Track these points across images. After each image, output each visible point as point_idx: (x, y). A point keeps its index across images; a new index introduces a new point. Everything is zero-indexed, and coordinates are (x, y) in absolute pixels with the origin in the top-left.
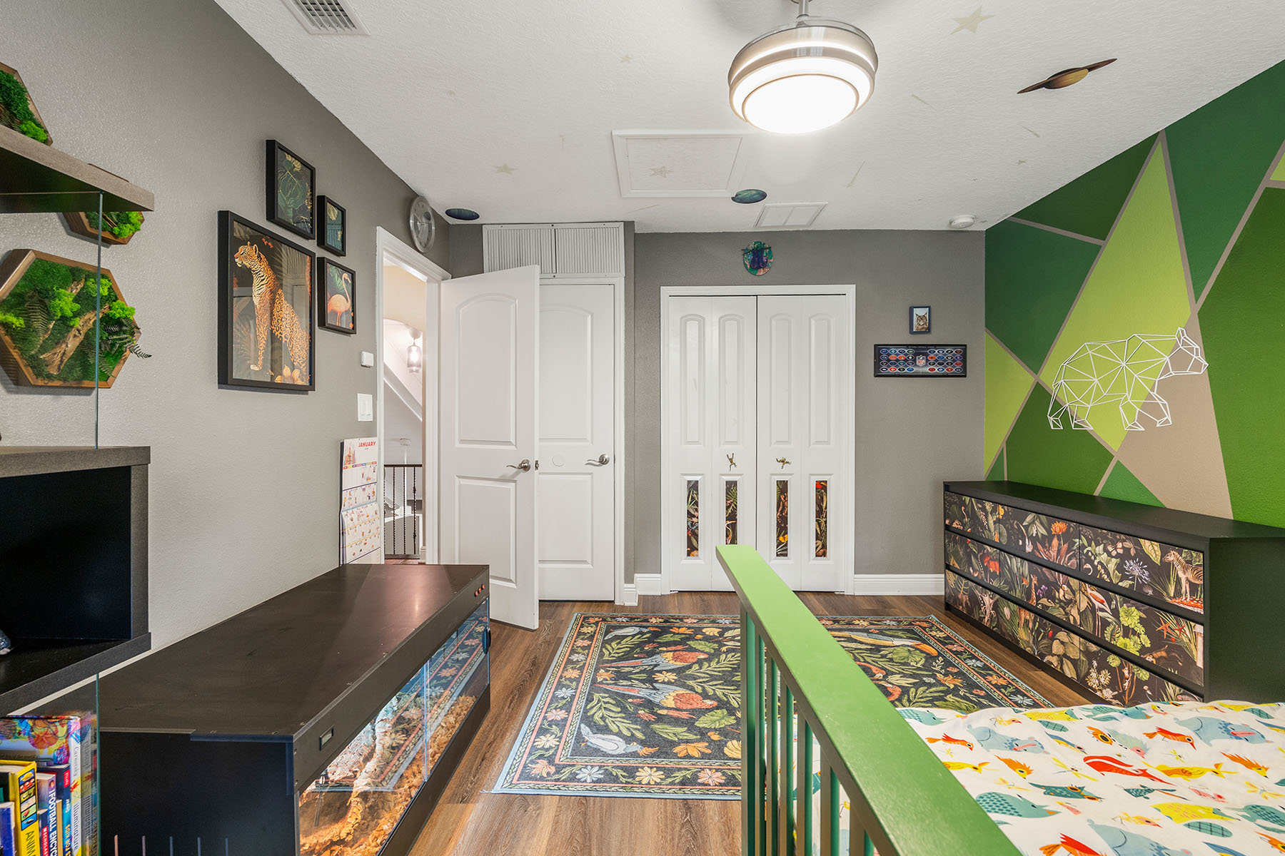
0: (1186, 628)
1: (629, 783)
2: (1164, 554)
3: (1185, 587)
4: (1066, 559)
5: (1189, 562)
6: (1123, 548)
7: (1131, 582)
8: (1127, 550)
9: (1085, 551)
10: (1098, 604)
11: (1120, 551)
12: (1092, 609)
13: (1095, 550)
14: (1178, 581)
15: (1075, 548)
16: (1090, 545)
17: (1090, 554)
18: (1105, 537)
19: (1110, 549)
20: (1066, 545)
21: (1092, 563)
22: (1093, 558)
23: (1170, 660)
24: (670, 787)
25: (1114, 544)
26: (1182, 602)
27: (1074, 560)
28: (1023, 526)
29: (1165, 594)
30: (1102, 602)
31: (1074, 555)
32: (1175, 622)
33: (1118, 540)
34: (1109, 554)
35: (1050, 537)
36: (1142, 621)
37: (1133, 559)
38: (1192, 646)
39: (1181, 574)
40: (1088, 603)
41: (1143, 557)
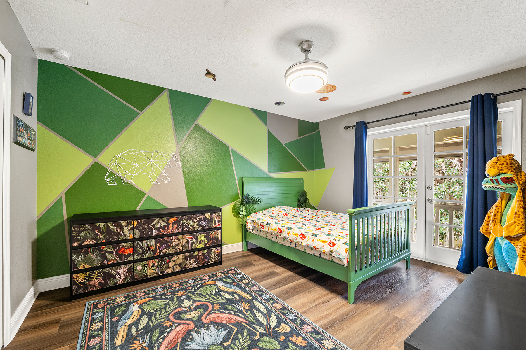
0: (217, 232)
1: (339, 347)
2: (211, 215)
3: (217, 221)
4: (176, 230)
5: (218, 216)
6: (199, 218)
7: (202, 227)
8: (200, 219)
9: (185, 224)
10: (189, 239)
11: (198, 220)
12: (188, 242)
13: (189, 223)
14: (215, 221)
15: (180, 224)
16: (187, 222)
17: (187, 224)
18: (193, 217)
19: (195, 220)
20: (176, 225)
21: (187, 227)
22: (188, 225)
23: (213, 242)
24: (325, 336)
25: (196, 218)
26: (216, 226)
27: (180, 229)
28: (152, 226)
29: (212, 226)
30: (192, 238)
31: (180, 227)
32: (214, 232)
33: (197, 217)
34: (194, 222)
35: (168, 224)
36: (205, 237)
37: (202, 220)
38: (218, 236)
39: (216, 219)
40: (186, 241)
41: (206, 219)
